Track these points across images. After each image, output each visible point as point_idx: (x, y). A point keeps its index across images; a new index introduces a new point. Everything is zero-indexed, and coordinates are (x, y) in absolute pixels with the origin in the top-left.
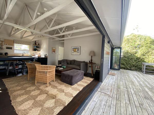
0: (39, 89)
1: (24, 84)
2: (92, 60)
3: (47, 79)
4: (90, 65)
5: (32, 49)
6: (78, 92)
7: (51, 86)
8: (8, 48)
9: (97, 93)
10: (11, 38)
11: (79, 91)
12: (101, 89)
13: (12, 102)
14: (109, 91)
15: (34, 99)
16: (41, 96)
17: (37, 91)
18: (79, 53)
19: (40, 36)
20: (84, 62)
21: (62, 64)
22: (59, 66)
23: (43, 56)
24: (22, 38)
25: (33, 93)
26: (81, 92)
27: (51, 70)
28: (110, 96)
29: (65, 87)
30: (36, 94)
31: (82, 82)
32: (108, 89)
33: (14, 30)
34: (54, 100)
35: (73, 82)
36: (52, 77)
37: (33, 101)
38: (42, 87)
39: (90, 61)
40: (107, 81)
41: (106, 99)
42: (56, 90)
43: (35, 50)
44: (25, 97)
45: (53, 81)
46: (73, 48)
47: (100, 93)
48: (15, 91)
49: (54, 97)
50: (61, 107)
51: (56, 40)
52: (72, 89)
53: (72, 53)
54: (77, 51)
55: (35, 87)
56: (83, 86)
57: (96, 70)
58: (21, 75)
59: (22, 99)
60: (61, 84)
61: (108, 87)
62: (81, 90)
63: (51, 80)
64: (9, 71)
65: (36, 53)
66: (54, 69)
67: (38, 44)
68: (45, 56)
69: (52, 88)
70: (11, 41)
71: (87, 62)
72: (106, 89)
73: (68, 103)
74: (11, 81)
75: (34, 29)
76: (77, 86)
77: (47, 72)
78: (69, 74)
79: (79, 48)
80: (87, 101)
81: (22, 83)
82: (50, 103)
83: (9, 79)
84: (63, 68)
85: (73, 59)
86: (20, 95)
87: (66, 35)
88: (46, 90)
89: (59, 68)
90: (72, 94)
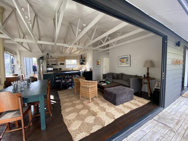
0: (83, 104)
1: (72, 97)
2: (148, 74)
3: (89, 94)
4: (146, 81)
5: (79, 63)
6: (122, 114)
7: (93, 102)
8: (61, 64)
9: (151, 121)
10: (63, 55)
11: (124, 114)
12: (159, 118)
13: (62, 112)
14: (173, 122)
15: (78, 112)
16: (84, 110)
17: (81, 105)
18: (128, 63)
19: (85, 50)
20: (136, 76)
21: (107, 78)
22: (102, 81)
23: (88, 70)
24: (71, 53)
25: (77, 107)
26: (125, 116)
27: (93, 86)
28: (172, 129)
29: (107, 106)
30: (80, 108)
31: (131, 103)
32: (172, 120)
33: (64, 48)
34: (94, 117)
35: (117, 101)
36: (94, 93)
37: (77, 114)
38: (85, 102)
39: (145, 75)
40: (174, 107)
41: (163, 133)
42: (97, 107)
43: (82, 64)
44: (71, 109)
45: (95, 97)
46: (120, 58)
47: (156, 122)
48: (65, 102)
49: (94, 114)
50: (99, 126)
51: (100, 51)
52: (115, 110)
53: (120, 64)
54: (125, 61)
55: (79, 101)
56: (130, 108)
57: (155, 89)
58: (70, 88)
59: (69, 110)
60: (104, 102)
61: (174, 116)
62: (126, 113)
63: (93, 96)
64: (62, 84)
65: (82, 67)
66: (96, 85)
67: (84, 58)
68: (90, 69)
69: (94, 105)
70: (63, 57)
71: (141, 77)
72: (168, 119)
73: (107, 124)
74: (63, 93)
75: (79, 45)
76: (122, 107)
77: (89, 87)
78: (112, 91)
79: (128, 57)
80: (131, 128)
81: (70, 96)
82: (90, 120)
83: (62, 91)
84: (107, 83)
85: (121, 72)
86: (68, 107)
87: (111, 43)
88: (88, 106)
89: (102, 84)
90: (114, 116)
